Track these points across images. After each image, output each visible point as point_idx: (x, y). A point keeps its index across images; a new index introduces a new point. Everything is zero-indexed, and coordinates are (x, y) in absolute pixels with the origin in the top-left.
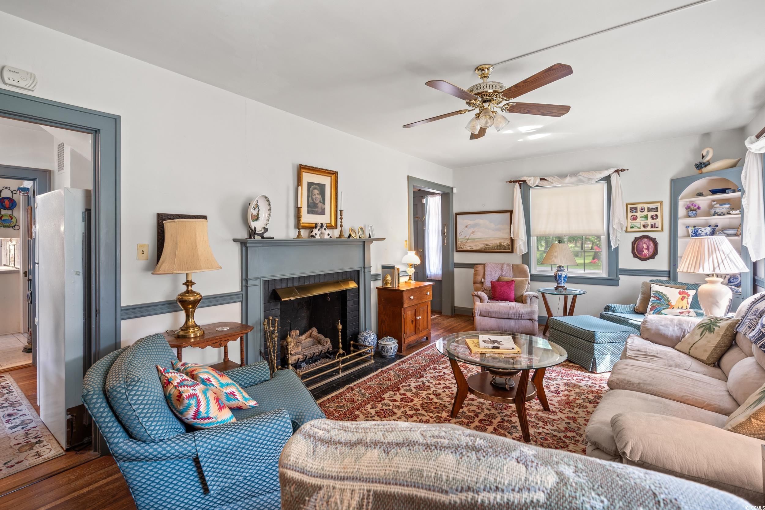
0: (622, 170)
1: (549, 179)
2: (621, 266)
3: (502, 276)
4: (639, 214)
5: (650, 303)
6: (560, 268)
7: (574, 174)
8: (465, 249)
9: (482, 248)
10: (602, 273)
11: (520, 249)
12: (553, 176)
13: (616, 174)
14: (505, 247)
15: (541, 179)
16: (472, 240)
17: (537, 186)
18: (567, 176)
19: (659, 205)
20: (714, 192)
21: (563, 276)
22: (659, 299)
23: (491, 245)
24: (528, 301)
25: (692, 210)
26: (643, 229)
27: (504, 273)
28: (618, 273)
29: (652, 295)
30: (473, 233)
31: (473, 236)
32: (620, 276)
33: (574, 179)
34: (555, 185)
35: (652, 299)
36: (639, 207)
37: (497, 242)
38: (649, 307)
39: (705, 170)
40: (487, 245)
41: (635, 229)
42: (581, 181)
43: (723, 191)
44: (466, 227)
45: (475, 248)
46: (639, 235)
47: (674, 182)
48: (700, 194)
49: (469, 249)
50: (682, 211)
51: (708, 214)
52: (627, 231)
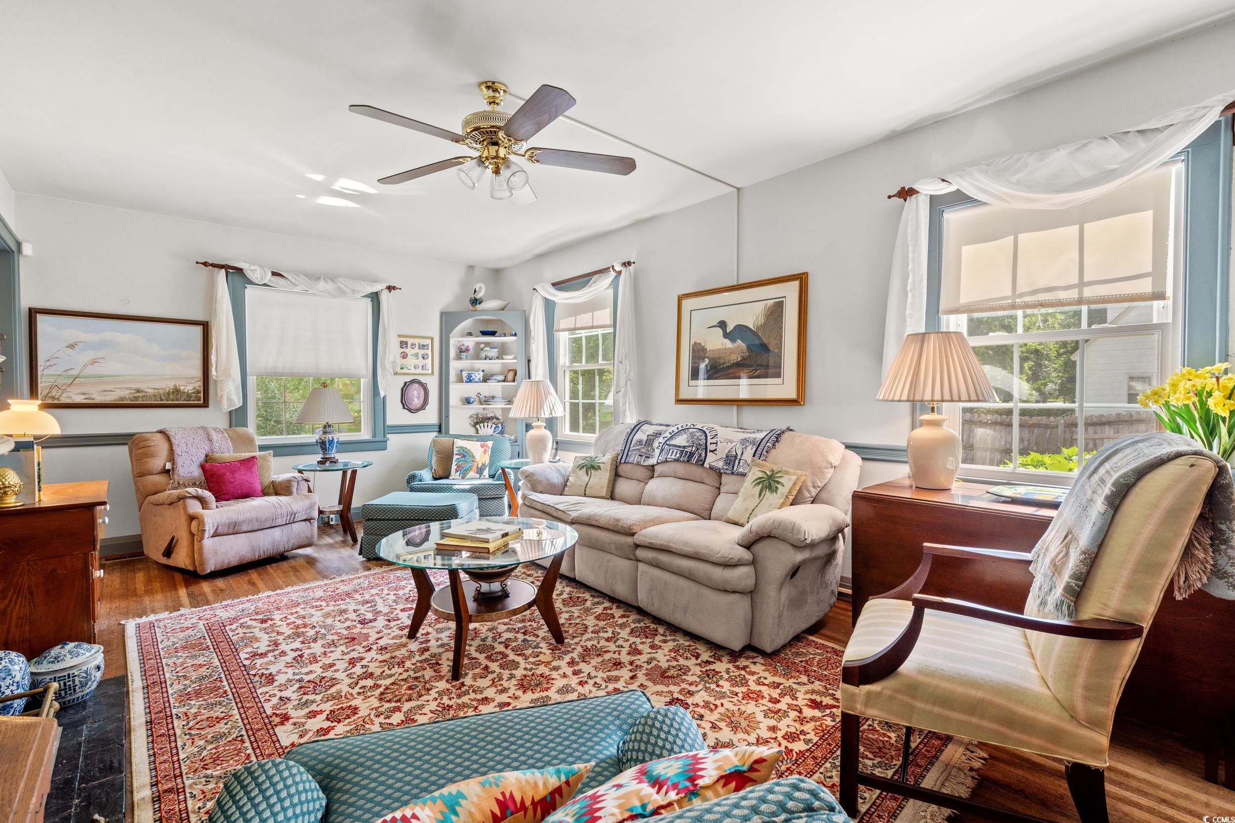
0: (394, 288)
1: (289, 277)
2: (390, 422)
3: (213, 452)
4: (409, 351)
5: (454, 463)
6: (327, 428)
7: (331, 278)
8: (64, 400)
9: (123, 399)
10: (365, 434)
11: (230, 400)
12: (297, 273)
13: (387, 291)
14: (189, 396)
15: (274, 274)
16: (92, 380)
17: (265, 285)
18: (319, 278)
19: (429, 342)
20: (484, 333)
21: (336, 440)
22: (464, 456)
23: (151, 391)
24: (294, 489)
25: (462, 351)
26: (413, 371)
27: (216, 445)
28: (386, 431)
29: (455, 452)
30: (94, 362)
31: (91, 370)
32: (388, 436)
33: (330, 286)
34: (298, 289)
35: (455, 457)
36: (410, 341)
37: (169, 385)
38: (454, 467)
39: (478, 307)
40: (138, 391)
41: (405, 371)
42: (341, 292)
43: (493, 333)
44: (72, 346)
45: (99, 399)
46: (408, 379)
47: (444, 315)
48: (470, 334)
49: (79, 399)
50: (453, 353)
51: (477, 357)
52: (396, 374)
